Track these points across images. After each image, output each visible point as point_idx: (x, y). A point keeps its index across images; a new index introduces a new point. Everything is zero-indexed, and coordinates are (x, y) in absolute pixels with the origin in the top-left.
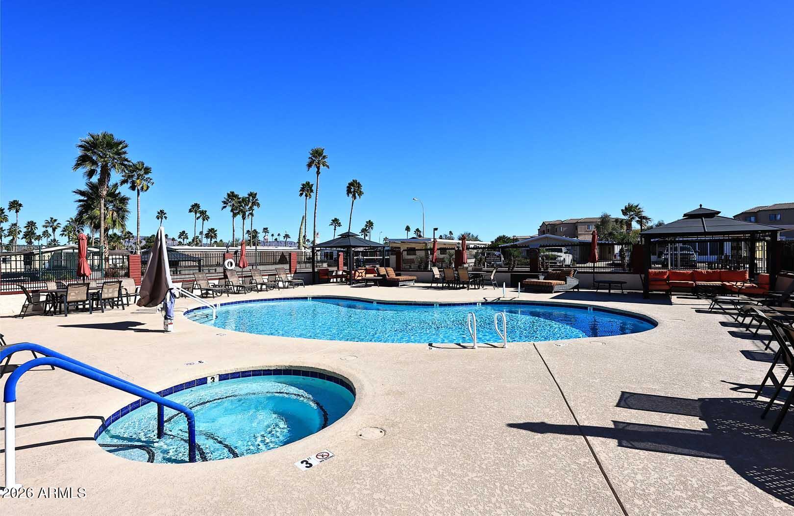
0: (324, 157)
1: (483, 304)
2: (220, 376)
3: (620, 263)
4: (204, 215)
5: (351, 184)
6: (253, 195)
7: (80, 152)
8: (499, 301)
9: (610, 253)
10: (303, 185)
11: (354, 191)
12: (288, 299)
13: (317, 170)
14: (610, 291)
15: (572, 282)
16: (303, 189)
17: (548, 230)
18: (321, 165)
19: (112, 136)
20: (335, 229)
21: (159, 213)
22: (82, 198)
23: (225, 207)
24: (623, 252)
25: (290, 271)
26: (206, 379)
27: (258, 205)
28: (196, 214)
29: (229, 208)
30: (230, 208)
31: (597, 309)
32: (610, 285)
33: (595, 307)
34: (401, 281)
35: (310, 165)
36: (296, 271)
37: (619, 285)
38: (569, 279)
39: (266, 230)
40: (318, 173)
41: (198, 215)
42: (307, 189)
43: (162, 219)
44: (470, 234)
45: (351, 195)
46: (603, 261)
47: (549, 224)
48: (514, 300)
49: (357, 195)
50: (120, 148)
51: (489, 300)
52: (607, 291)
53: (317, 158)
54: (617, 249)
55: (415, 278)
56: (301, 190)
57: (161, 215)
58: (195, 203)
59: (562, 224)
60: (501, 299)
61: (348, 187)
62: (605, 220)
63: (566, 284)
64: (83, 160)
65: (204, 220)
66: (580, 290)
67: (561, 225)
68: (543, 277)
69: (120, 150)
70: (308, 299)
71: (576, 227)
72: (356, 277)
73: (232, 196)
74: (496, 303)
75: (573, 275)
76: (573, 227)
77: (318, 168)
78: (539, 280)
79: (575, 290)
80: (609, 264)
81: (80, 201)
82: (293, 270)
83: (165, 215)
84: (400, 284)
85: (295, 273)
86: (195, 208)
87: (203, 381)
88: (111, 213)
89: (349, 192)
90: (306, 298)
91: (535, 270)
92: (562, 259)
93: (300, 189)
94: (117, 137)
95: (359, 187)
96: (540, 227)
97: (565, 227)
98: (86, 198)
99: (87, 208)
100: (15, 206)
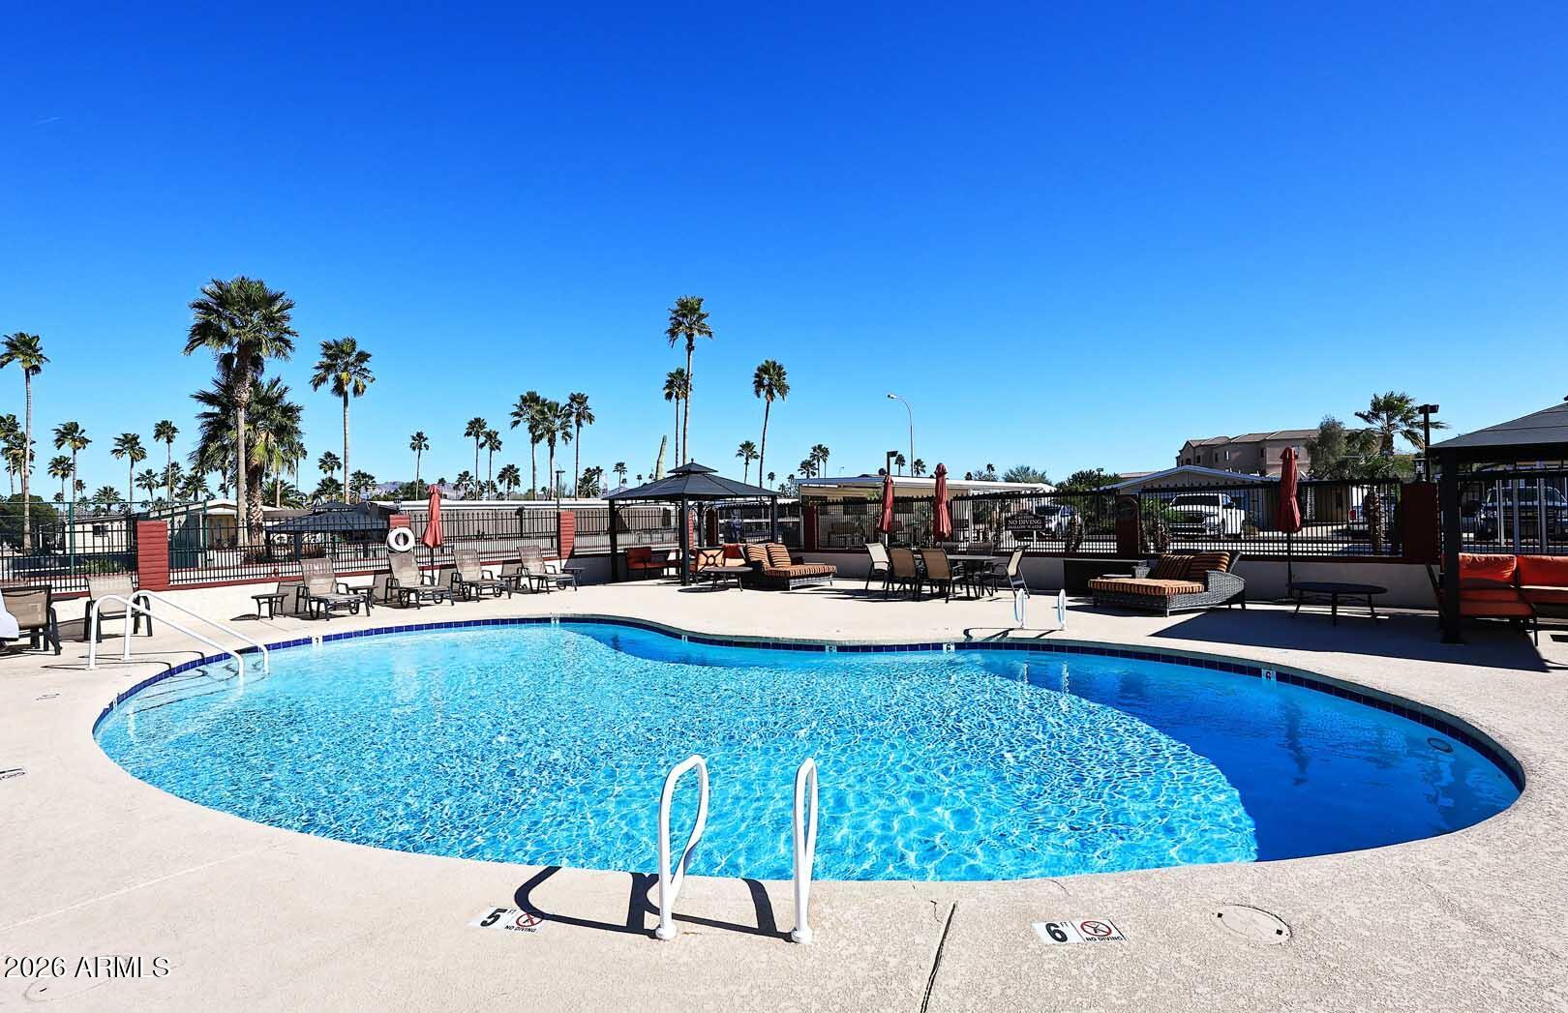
0: (702, 316)
1: (959, 646)
3: (1363, 531)
4: (493, 441)
5: (764, 370)
6: (578, 399)
7: (194, 318)
8: (1004, 640)
9: (1340, 505)
10: (671, 375)
11: (770, 385)
12: (504, 622)
13: (687, 342)
14: (1334, 611)
15: (1225, 584)
16: (670, 385)
17: (1199, 458)
18: (696, 332)
19: (262, 284)
20: (747, 464)
21: (414, 438)
22: (209, 409)
23: (516, 423)
24: (1374, 503)
25: (559, 554)
27: (591, 418)
28: (478, 439)
29: (524, 426)
30: (527, 425)
31: (1288, 676)
32: (1335, 594)
33: (1281, 671)
34: (795, 577)
35: (673, 333)
36: (573, 551)
37: (1365, 597)
38: (1214, 578)
39: (620, 467)
40: (690, 348)
41: (482, 439)
42: (677, 384)
43: (420, 449)
44: (1028, 469)
45: (763, 393)
46: (1327, 525)
47: (1200, 445)
48: (1046, 637)
49: (775, 391)
50: (276, 309)
51: (977, 636)
52: (1326, 610)
53: (687, 318)
54: (1357, 496)
55: (833, 568)
56: (667, 387)
57: (419, 441)
58: (477, 416)
59: (1230, 444)
60: (1011, 634)
61: (757, 376)
62: (1329, 433)
63: (1206, 590)
64: (203, 333)
65: (492, 449)
66: (1248, 606)
67: (1226, 447)
68: (1148, 570)
69: (276, 313)
70: (553, 622)
71: (1262, 450)
72: (699, 567)
73: (531, 399)
74: (998, 646)
75: (1229, 566)
76: (1254, 450)
77: (690, 337)
78: (1134, 577)
79: (1233, 606)
80: (1338, 531)
81: (207, 415)
82: (566, 550)
83: (426, 442)
84: (793, 583)
85: (572, 556)
86: (476, 427)
88: (264, 435)
89: (759, 384)
90: (547, 620)
91: (1129, 553)
92: (1217, 520)
93: (665, 384)
94: (272, 287)
95: (779, 375)
96: (1180, 451)
97: (1236, 451)
98: (217, 410)
99: (216, 429)
100: (165, 431)
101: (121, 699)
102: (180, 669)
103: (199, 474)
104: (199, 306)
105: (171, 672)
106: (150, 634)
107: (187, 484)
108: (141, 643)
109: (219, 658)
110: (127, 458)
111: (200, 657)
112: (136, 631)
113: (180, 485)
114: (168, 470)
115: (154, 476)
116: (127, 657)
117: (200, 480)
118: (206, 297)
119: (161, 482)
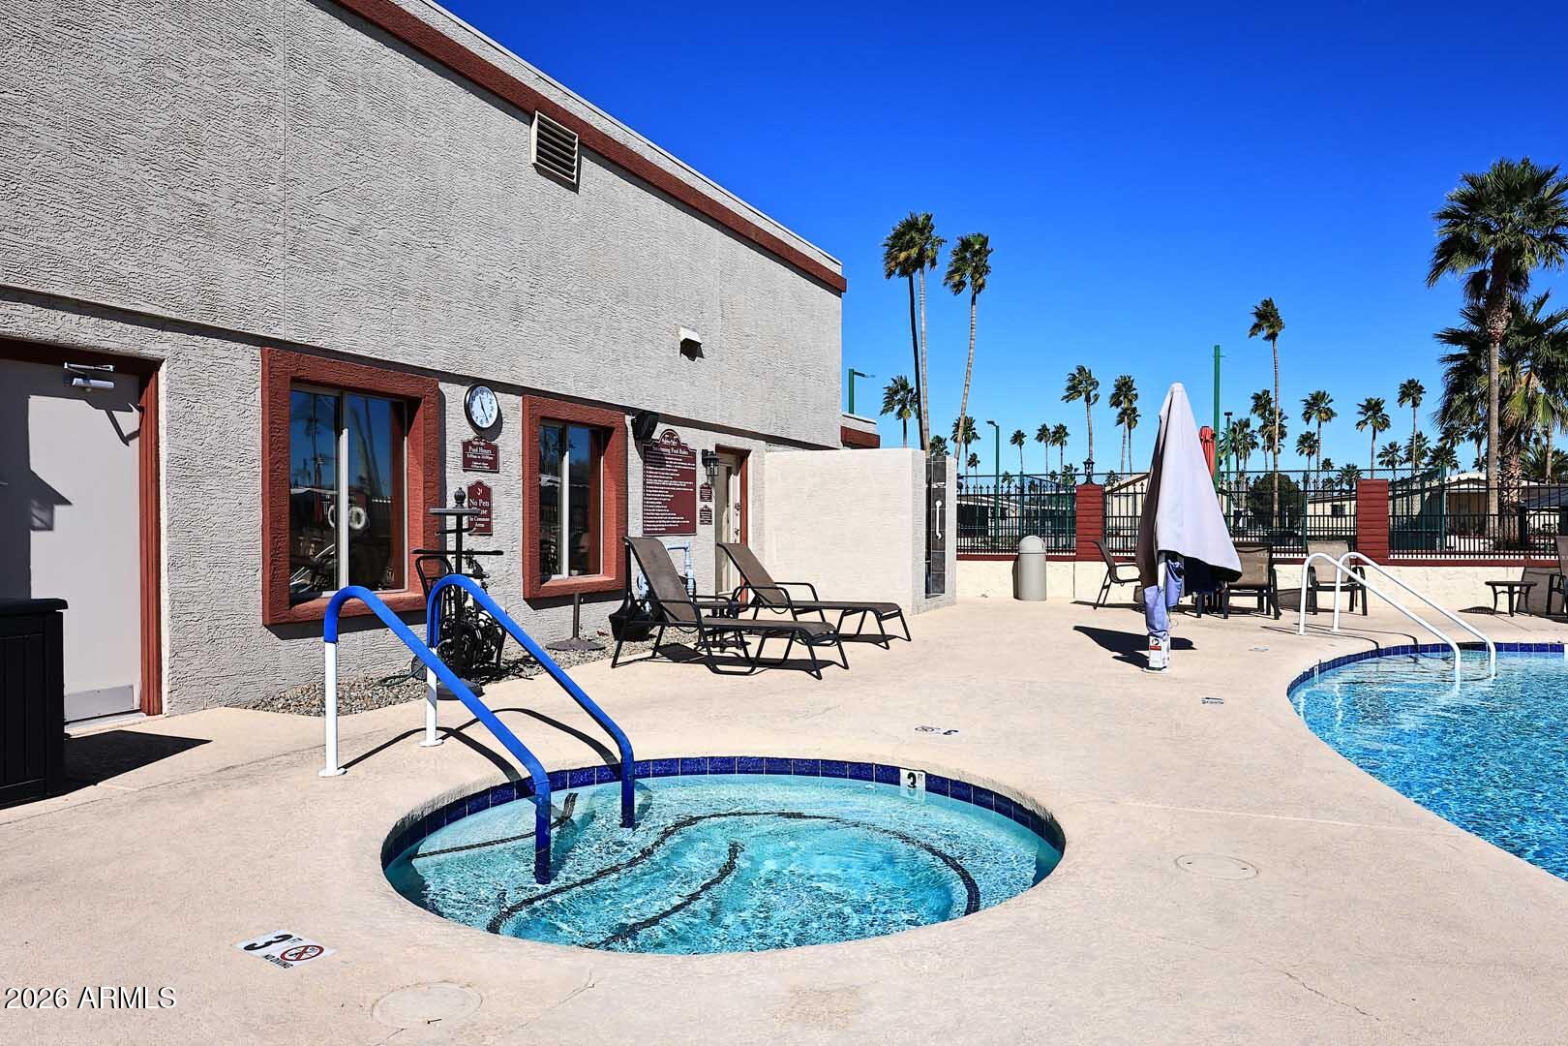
2: (929, 777)
7: (1437, 234)
22: (1456, 350)
26: (896, 771)
50: (1547, 193)
64: (1449, 251)
69: (1547, 199)
81: (1453, 358)
87: (889, 775)
88: (1525, 379)
94: (1541, 164)
98: (1465, 350)
99: (1464, 376)
100: (1411, 392)
101: (1324, 668)
102: (1389, 651)
103: (1448, 446)
104: (1446, 215)
105: (1378, 653)
106: (1365, 613)
107: (1434, 459)
108: (1355, 619)
109: (1435, 648)
110: (1369, 428)
111: (1413, 644)
112: (1351, 609)
113: (1426, 460)
114: (1412, 443)
115: (1397, 451)
116: (1336, 630)
117: (1451, 452)
118: (1456, 204)
119: (1405, 457)
